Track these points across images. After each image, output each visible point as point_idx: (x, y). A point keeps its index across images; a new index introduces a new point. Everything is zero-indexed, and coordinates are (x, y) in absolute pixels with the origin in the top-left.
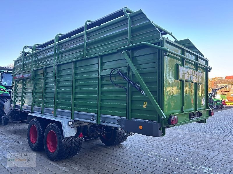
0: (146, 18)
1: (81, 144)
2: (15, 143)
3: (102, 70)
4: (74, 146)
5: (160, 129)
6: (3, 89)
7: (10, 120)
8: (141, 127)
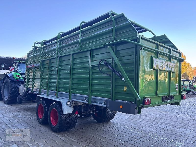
0: (126, 20)
1: (77, 120)
2: (27, 118)
3: (93, 61)
4: (71, 121)
5: (136, 108)
6: (19, 76)
7: (23, 100)
8: (121, 107)
